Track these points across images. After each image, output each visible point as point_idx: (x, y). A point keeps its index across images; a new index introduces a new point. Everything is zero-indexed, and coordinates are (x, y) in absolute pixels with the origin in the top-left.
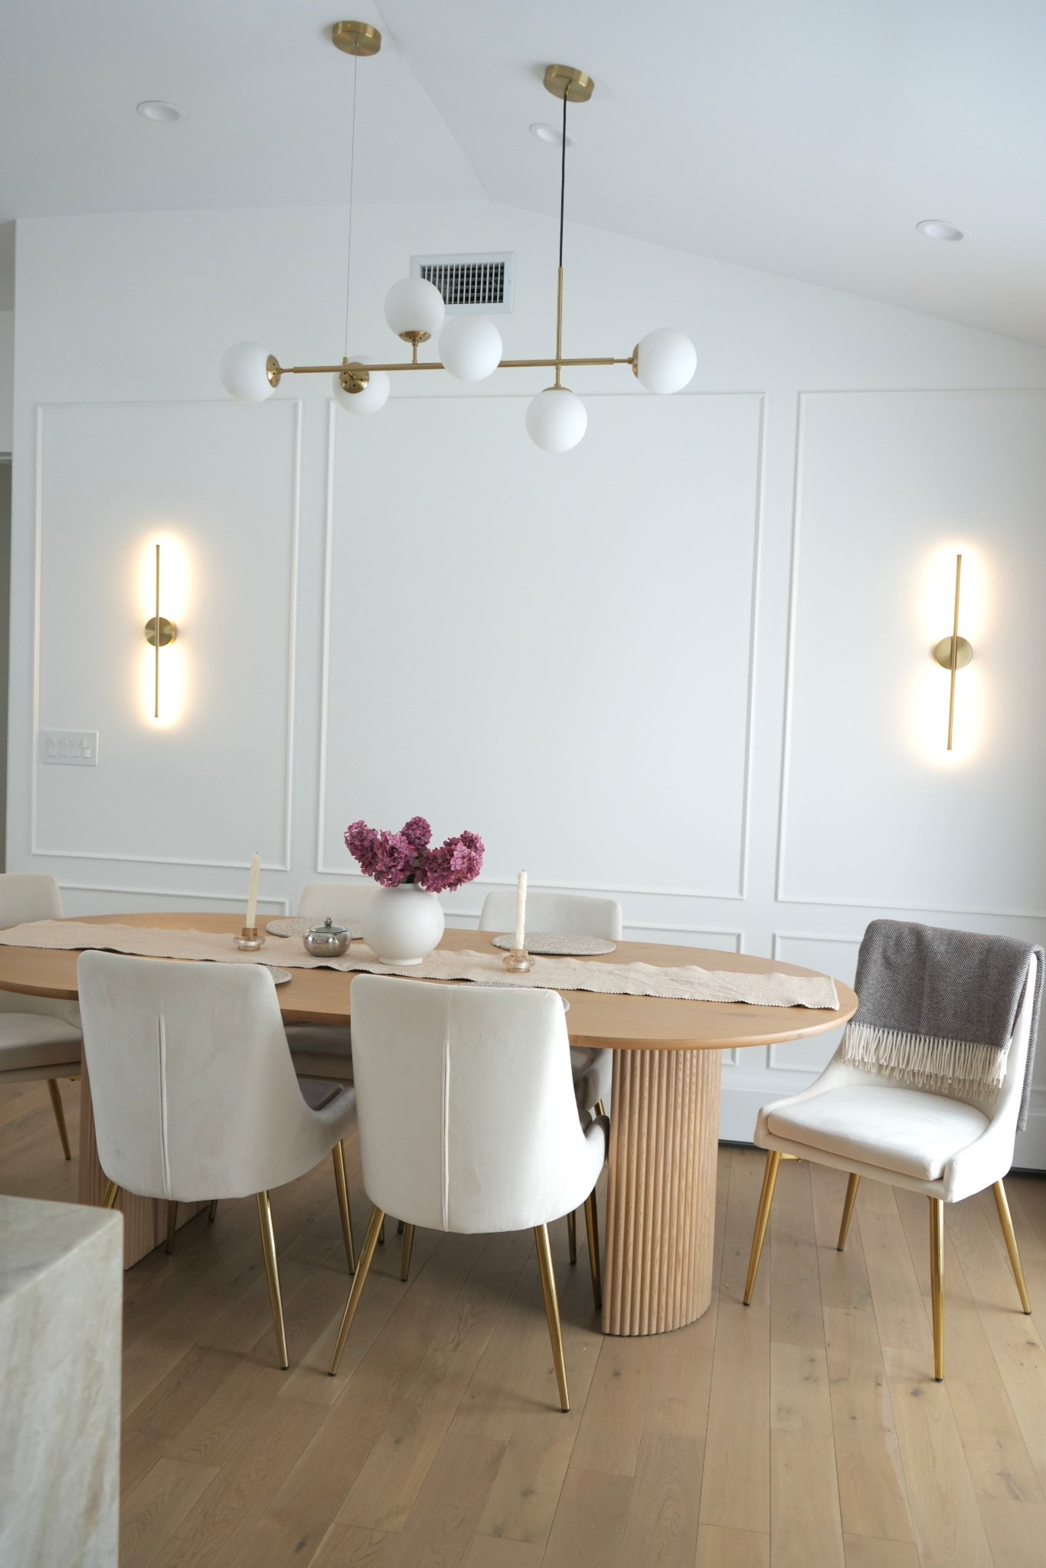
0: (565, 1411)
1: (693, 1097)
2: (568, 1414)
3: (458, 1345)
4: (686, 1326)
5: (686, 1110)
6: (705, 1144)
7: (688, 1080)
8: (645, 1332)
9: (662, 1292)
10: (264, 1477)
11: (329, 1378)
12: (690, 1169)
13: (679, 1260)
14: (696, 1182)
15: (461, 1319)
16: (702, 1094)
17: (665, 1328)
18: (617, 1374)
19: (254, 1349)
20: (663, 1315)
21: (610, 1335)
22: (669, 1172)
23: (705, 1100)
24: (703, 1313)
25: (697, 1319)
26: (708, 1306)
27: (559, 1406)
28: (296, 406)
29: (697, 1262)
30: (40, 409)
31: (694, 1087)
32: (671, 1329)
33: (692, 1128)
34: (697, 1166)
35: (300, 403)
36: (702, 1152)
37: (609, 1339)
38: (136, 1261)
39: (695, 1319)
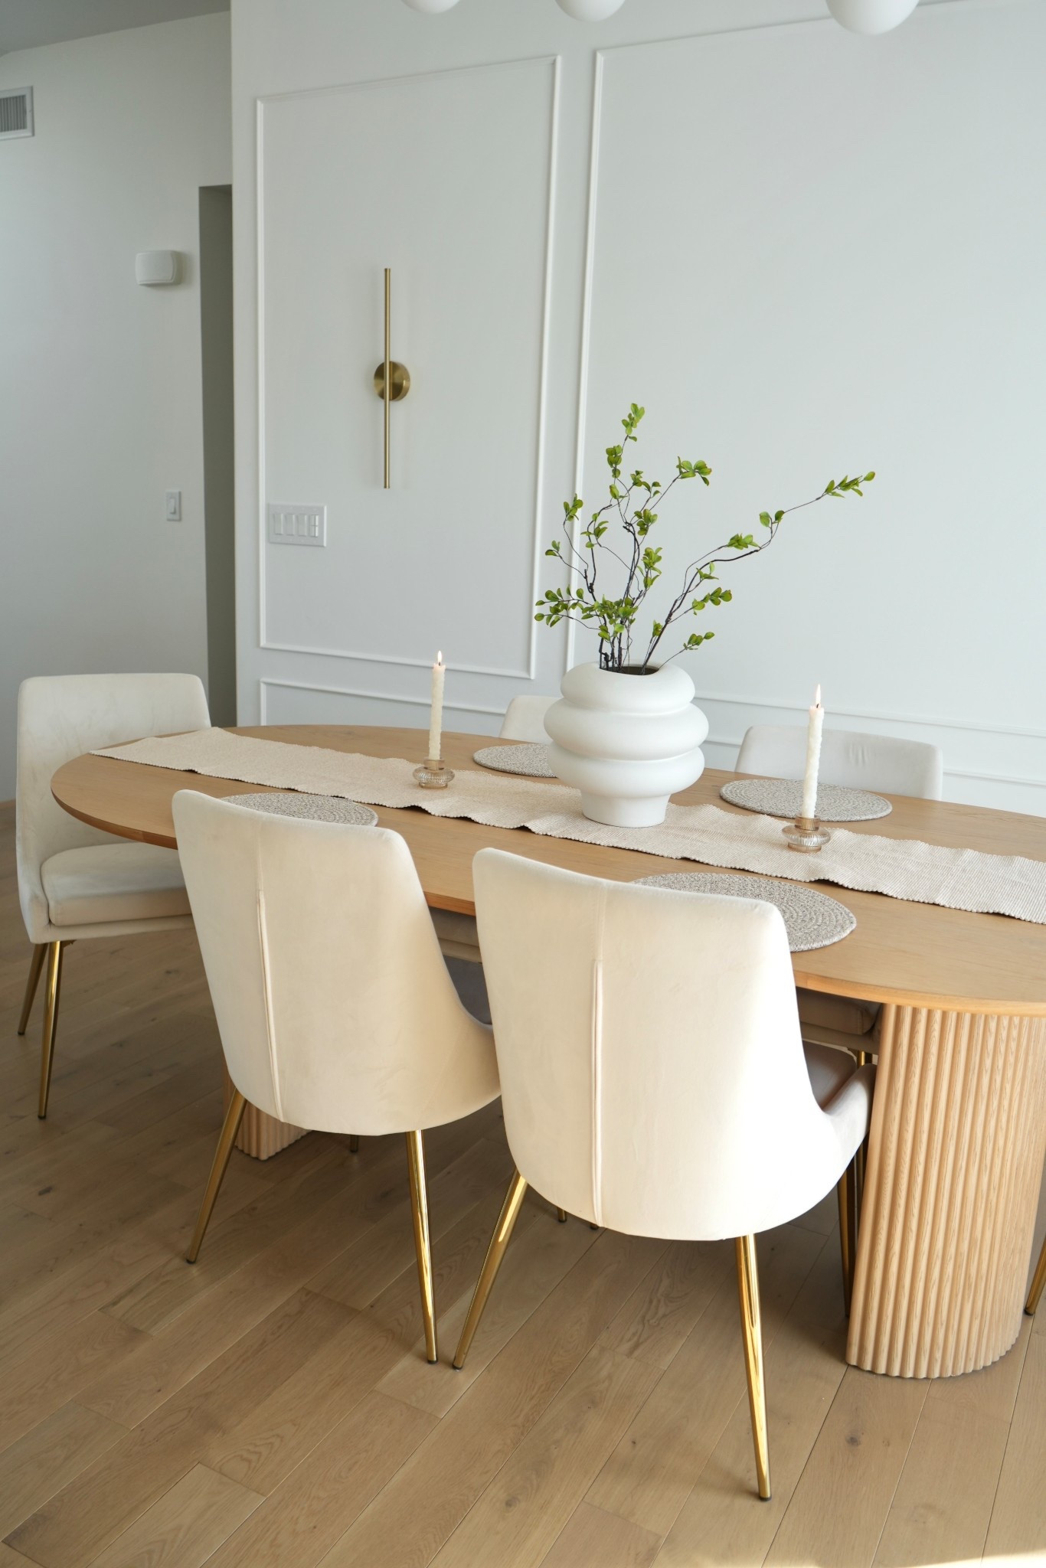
0: (762, 1498)
1: (1011, 1059)
2: (765, 1504)
3: (636, 1346)
4: (974, 1371)
5: (998, 1079)
6: (1025, 1125)
7: (1004, 1034)
8: (910, 1374)
9: (939, 1326)
10: (315, 1527)
11: (451, 1371)
12: (998, 1162)
13: (970, 1286)
14: (1005, 1180)
15: (651, 1302)
16: (1027, 1055)
17: (941, 1373)
18: (853, 1441)
19: (372, 1306)
20: (938, 1355)
21: (858, 1368)
22: (963, 1163)
23: (1030, 1063)
24: (1003, 1354)
25: (994, 1363)
26: (1014, 1342)
27: (754, 1484)
28: (554, 63)
29: (1000, 1288)
30: (260, 106)
31: (1013, 1045)
32: (949, 1374)
33: (1006, 1103)
34: (1009, 1157)
35: (559, 60)
36: (1020, 1136)
37: (854, 1374)
38: (279, 1149)
39: (989, 1363)
